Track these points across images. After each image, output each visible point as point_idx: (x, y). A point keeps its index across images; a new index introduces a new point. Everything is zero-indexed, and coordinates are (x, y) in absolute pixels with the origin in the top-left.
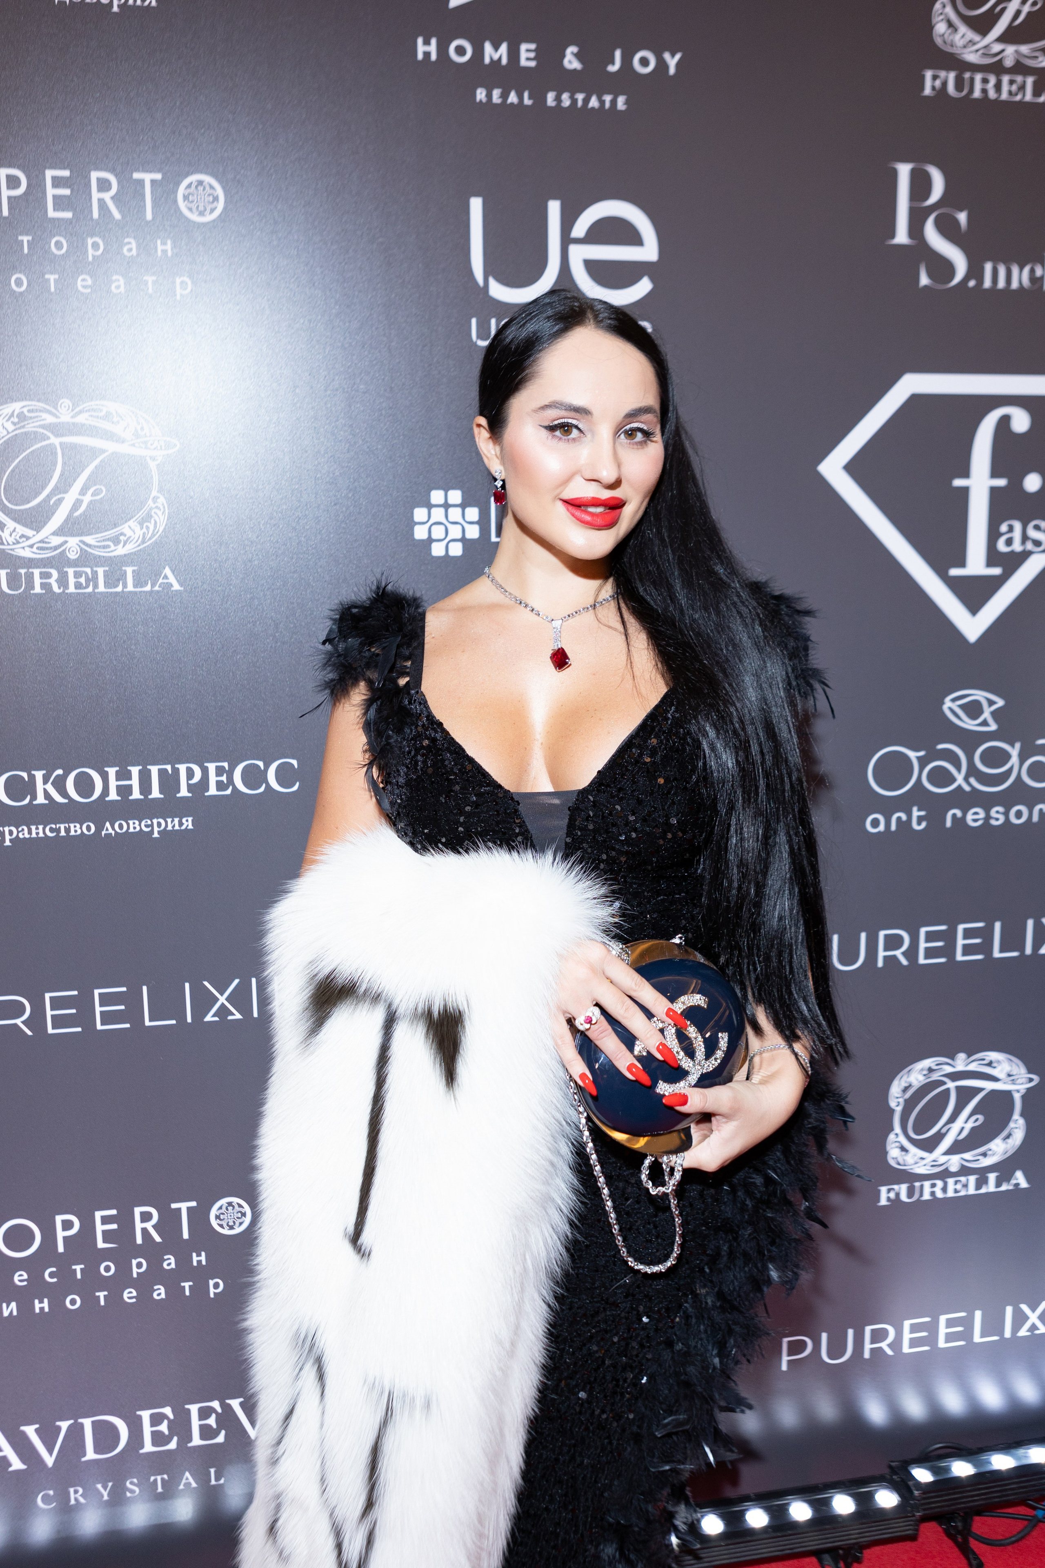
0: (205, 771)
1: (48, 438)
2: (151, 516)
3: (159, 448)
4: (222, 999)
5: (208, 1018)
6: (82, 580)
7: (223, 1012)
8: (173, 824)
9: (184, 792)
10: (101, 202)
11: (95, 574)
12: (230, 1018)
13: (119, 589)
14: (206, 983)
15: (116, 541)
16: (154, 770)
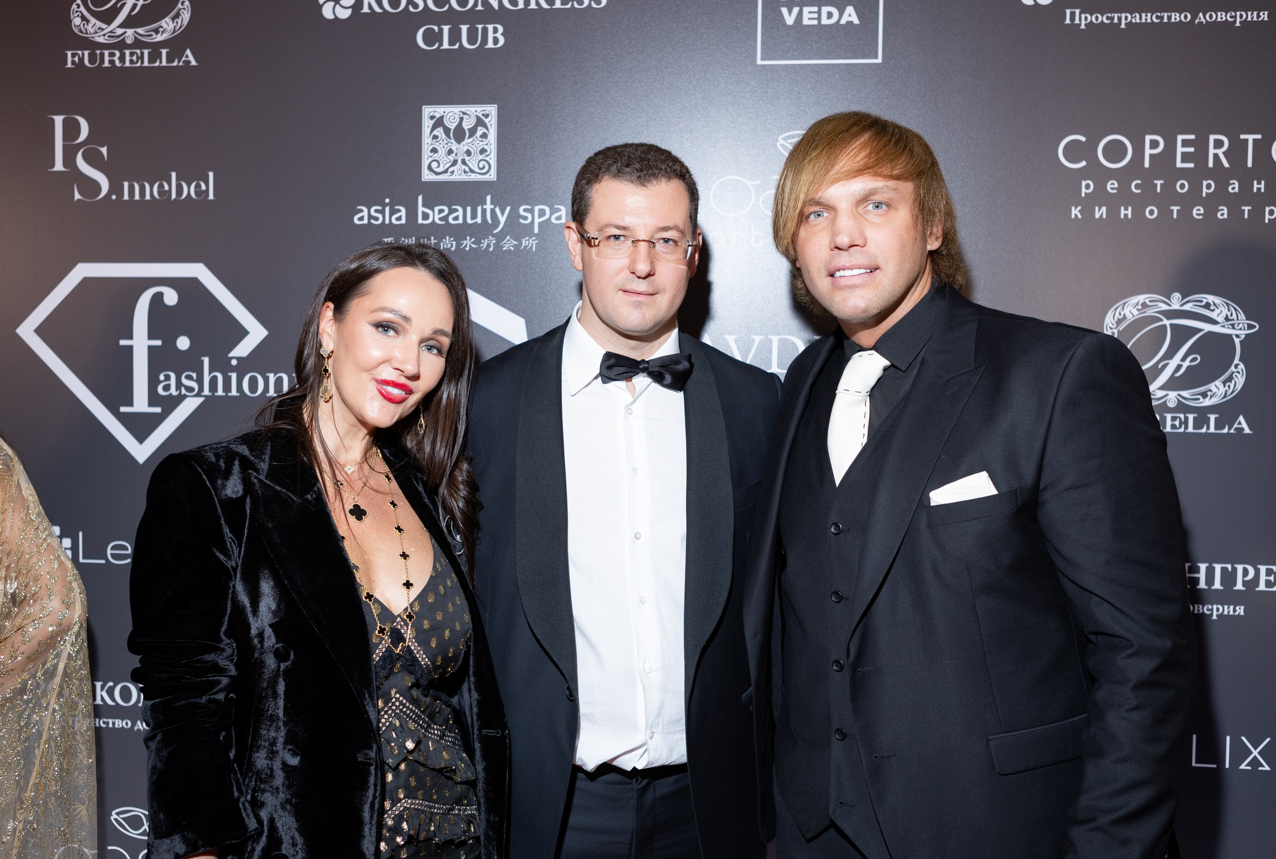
0: (1257, 572)
1: (1162, 320)
2: (1233, 378)
3: (1243, 328)
4: (1255, 753)
5: (1243, 767)
6: (1177, 423)
7: (1255, 763)
8: (1228, 610)
9: (1239, 586)
10: (1216, 156)
11: (1186, 419)
12: (1260, 768)
13: (1204, 430)
14: (1243, 738)
15: (1204, 395)
16: (1218, 568)
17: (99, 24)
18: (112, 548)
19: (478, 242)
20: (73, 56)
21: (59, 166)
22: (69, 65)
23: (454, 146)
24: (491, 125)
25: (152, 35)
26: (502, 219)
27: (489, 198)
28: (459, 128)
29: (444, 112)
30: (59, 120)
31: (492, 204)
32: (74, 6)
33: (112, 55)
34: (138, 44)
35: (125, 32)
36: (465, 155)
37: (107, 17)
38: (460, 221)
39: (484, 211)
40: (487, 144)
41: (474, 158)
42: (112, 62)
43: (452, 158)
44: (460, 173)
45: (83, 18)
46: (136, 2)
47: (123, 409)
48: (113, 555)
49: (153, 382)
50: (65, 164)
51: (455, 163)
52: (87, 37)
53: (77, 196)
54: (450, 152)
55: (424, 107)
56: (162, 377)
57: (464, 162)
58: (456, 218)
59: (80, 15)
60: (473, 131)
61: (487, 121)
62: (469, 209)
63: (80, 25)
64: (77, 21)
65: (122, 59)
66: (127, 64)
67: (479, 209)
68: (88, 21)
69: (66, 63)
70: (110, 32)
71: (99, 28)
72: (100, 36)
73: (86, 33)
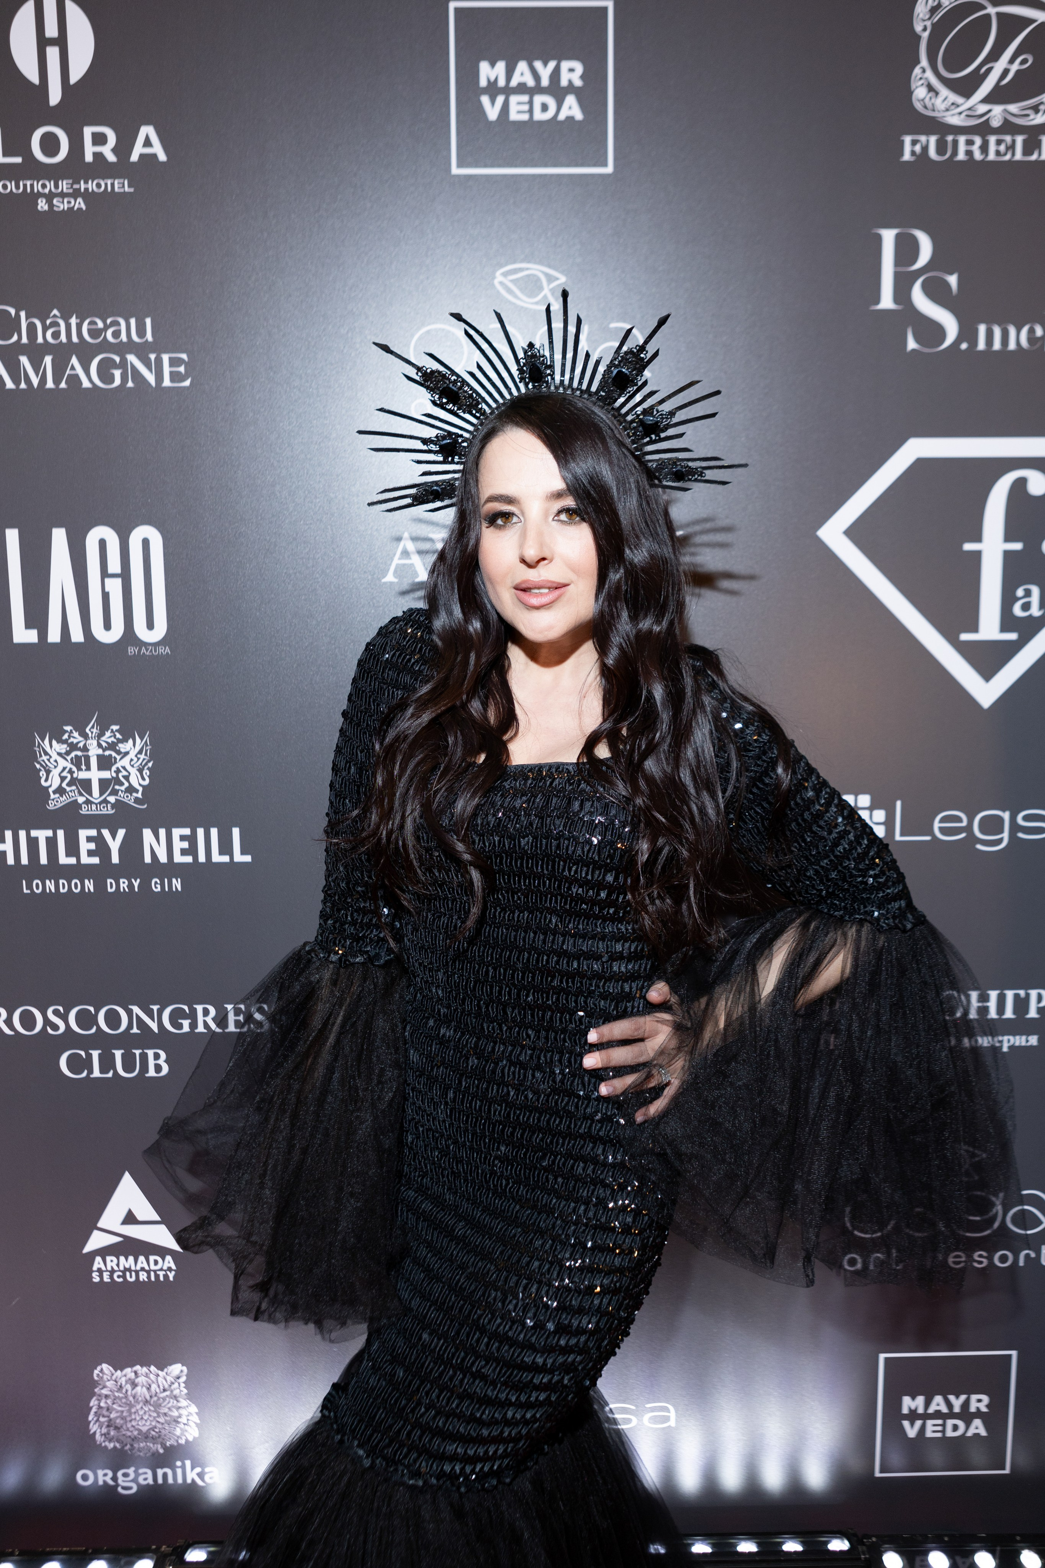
17: (953, 97)
18: (941, 821)
20: (914, 143)
21: (887, 301)
22: (907, 156)
25: (1028, 115)
30: (889, 236)
32: (917, 71)
33: (970, 143)
34: (1008, 127)
35: (990, 111)
37: (966, 88)
42: (969, 153)
45: (930, 88)
46: (1008, 67)
47: (965, 637)
48: (943, 830)
49: (1008, 599)
50: (897, 299)
52: (933, 118)
53: (912, 344)
56: (1020, 592)
59: (926, 83)
63: (923, 100)
64: (920, 93)
65: (984, 148)
66: (992, 156)
68: (937, 93)
69: (902, 154)
70: (969, 109)
71: (953, 104)
72: (953, 115)
73: (934, 110)
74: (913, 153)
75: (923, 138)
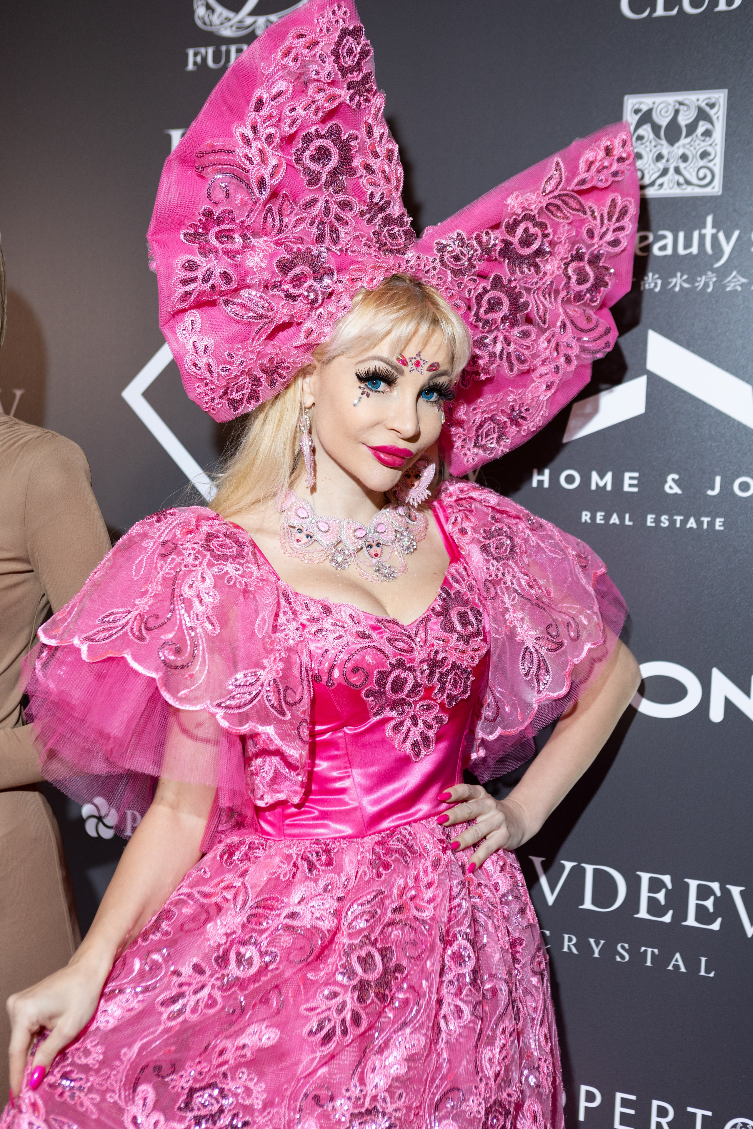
17: (227, 13)
19: (691, 280)
20: (196, 55)
22: (191, 67)
23: (665, 149)
24: (718, 118)
26: (727, 248)
27: (709, 219)
28: (673, 123)
29: (654, 103)
30: (176, 136)
31: (713, 227)
33: (239, 51)
35: (255, 22)
36: (680, 161)
38: (669, 251)
39: (702, 237)
40: (711, 145)
41: (692, 165)
43: (661, 165)
44: (671, 185)
45: (208, 7)
51: (665, 172)
52: (210, 32)
54: (659, 157)
55: (626, 97)
57: (677, 171)
58: (663, 248)
59: (205, 4)
60: (692, 128)
61: (712, 112)
62: (681, 235)
63: (202, 17)
64: (200, 11)
67: (696, 235)
68: (213, 11)
69: (186, 64)
70: (240, 22)
71: (226, 19)
72: (226, 28)
73: (211, 25)
74: (195, 63)
75: (203, 50)
